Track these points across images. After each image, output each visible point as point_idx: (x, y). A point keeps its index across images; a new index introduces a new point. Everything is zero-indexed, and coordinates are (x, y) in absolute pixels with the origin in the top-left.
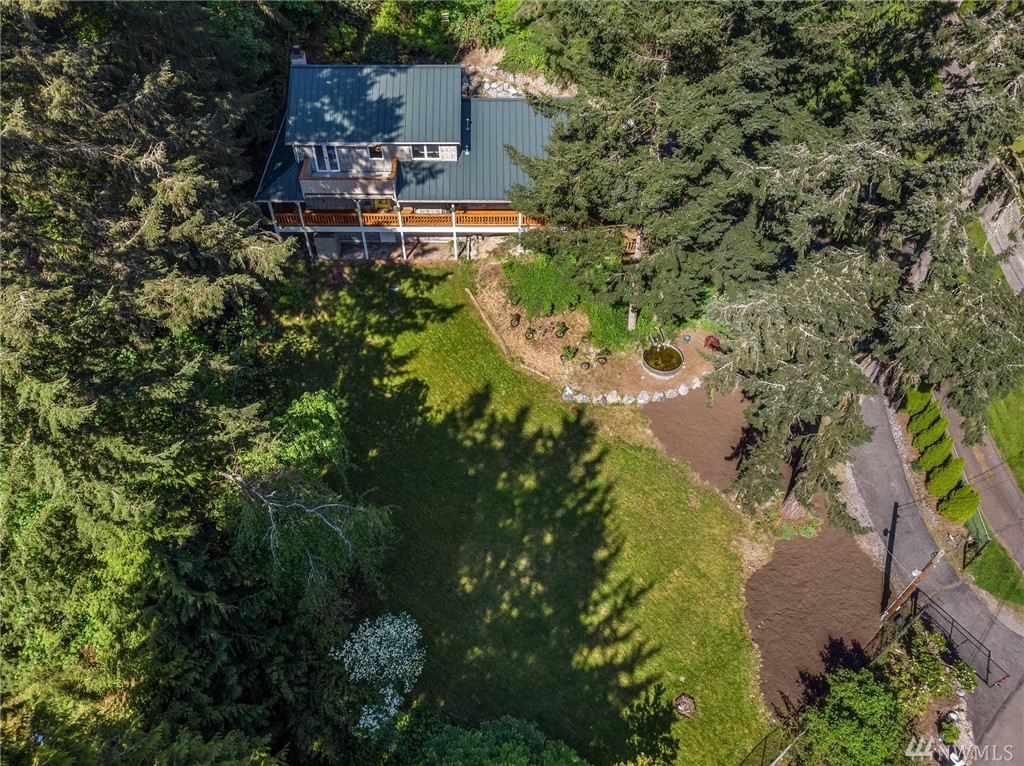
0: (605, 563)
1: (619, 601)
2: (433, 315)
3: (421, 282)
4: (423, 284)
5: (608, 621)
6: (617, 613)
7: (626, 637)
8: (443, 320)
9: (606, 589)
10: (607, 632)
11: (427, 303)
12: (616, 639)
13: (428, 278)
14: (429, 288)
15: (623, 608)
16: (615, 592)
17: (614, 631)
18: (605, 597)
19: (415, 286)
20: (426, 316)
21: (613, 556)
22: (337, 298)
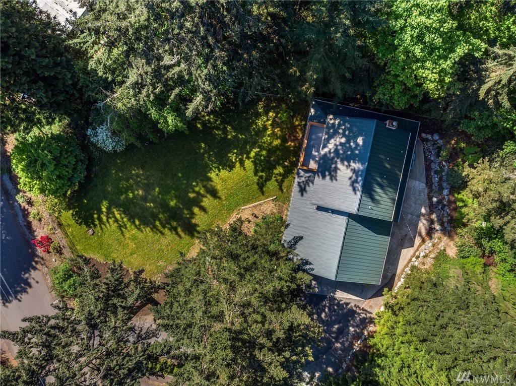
0: (134, 222)
1: (120, 223)
2: (261, 180)
3: (281, 177)
4: (280, 178)
5: (115, 217)
6: (116, 221)
7: (107, 220)
8: (258, 184)
9: (125, 220)
10: (111, 215)
11: (268, 179)
12: (108, 218)
13: (282, 181)
14: (277, 180)
15: (118, 223)
16: (123, 222)
17: (110, 218)
18: (122, 218)
19: (280, 174)
20: (261, 177)
21: (136, 226)
22: (277, 139)
